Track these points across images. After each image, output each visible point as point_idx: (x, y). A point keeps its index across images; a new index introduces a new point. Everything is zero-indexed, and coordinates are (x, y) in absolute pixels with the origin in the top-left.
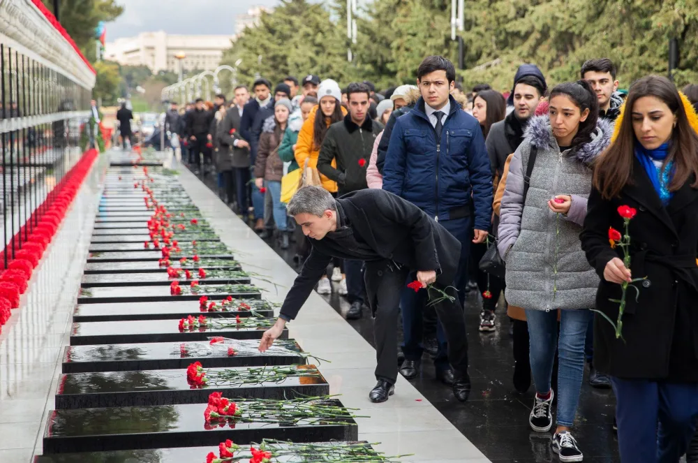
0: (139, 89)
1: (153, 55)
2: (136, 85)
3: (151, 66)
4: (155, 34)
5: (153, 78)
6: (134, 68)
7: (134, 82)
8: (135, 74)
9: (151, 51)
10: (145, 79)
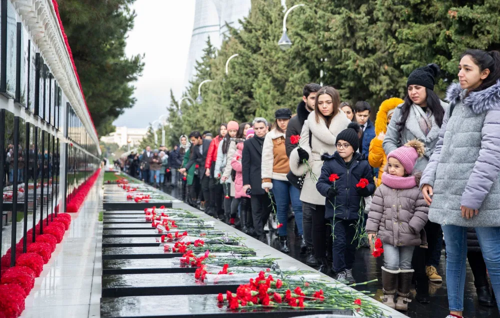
0: (113, 154)
1: (120, 138)
2: (111, 152)
3: (119, 144)
4: (122, 128)
5: (119, 148)
6: (111, 144)
7: (111, 151)
8: (111, 147)
9: (119, 136)
10: (116, 149)
